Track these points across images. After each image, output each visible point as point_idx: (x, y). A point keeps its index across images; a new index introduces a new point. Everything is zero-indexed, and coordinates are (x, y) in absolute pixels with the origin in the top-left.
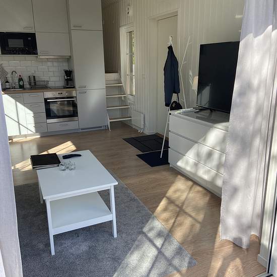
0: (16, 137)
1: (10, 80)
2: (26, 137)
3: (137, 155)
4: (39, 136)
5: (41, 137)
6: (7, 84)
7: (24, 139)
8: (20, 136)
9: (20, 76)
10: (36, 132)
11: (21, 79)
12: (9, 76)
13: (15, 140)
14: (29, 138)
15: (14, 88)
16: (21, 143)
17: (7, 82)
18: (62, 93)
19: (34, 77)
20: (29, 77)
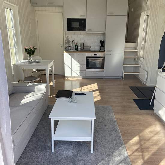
0: (69, 77)
1: (71, 45)
2: (75, 78)
3: (133, 99)
4: (82, 78)
5: (83, 79)
6: (69, 47)
7: (73, 79)
8: (72, 76)
9: (76, 43)
10: (80, 76)
11: (76, 45)
12: (71, 43)
13: (69, 78)
14: (76, 78)
15: (73, 50)
16: (72, 81)
17: (70, 46)
18: (96, 54)
19: (83, 44)
20: (81, 44)
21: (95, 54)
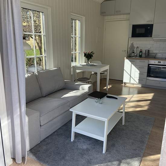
0: (128, 83)
1: (135, 51)
2: (133, 85)
4: (141, 86)
6: (133, 54)
8: (130, 83)
9: (141, 49)
10: (139, 83)
11: (141, 52)
12: (135, 49)
13: (127, 85)
14: (135, 86)
15: (136, 56)
18: (160, 62)
19: (149, 50)
20: (146, 50)
21: (158, 62)
